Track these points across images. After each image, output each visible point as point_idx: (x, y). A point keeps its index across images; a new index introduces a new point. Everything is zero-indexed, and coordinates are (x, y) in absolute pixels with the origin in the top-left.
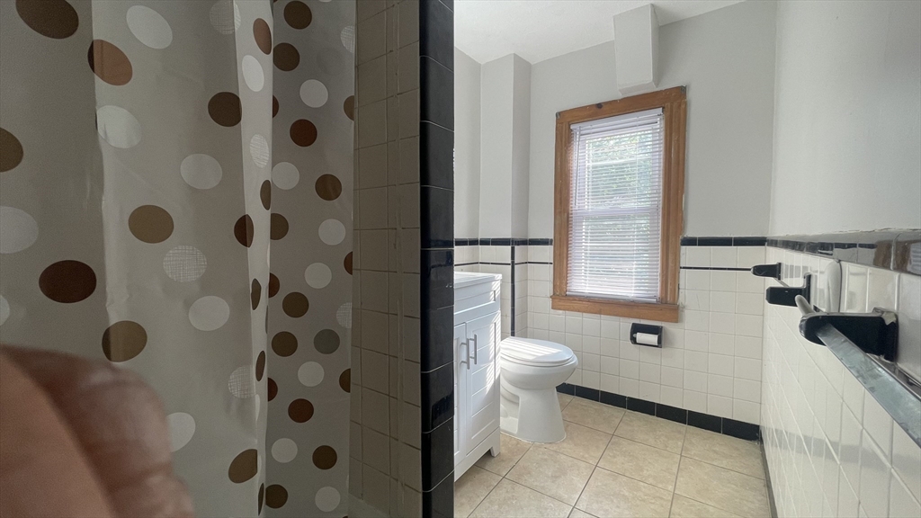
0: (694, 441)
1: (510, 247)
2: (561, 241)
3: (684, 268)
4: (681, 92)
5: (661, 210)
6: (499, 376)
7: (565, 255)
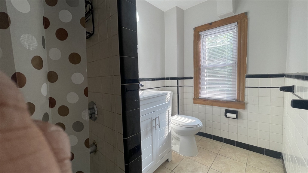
0: (252, 158)
1: (176, 80)
2: (197, 77)
3: (247, 87)
4: (245, 15)
5: (237, 64)
6: (171, 131)
7: (198, 83)
